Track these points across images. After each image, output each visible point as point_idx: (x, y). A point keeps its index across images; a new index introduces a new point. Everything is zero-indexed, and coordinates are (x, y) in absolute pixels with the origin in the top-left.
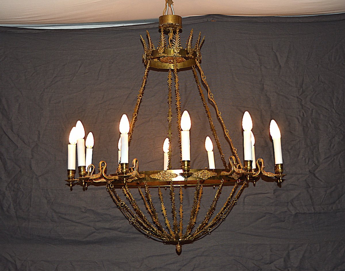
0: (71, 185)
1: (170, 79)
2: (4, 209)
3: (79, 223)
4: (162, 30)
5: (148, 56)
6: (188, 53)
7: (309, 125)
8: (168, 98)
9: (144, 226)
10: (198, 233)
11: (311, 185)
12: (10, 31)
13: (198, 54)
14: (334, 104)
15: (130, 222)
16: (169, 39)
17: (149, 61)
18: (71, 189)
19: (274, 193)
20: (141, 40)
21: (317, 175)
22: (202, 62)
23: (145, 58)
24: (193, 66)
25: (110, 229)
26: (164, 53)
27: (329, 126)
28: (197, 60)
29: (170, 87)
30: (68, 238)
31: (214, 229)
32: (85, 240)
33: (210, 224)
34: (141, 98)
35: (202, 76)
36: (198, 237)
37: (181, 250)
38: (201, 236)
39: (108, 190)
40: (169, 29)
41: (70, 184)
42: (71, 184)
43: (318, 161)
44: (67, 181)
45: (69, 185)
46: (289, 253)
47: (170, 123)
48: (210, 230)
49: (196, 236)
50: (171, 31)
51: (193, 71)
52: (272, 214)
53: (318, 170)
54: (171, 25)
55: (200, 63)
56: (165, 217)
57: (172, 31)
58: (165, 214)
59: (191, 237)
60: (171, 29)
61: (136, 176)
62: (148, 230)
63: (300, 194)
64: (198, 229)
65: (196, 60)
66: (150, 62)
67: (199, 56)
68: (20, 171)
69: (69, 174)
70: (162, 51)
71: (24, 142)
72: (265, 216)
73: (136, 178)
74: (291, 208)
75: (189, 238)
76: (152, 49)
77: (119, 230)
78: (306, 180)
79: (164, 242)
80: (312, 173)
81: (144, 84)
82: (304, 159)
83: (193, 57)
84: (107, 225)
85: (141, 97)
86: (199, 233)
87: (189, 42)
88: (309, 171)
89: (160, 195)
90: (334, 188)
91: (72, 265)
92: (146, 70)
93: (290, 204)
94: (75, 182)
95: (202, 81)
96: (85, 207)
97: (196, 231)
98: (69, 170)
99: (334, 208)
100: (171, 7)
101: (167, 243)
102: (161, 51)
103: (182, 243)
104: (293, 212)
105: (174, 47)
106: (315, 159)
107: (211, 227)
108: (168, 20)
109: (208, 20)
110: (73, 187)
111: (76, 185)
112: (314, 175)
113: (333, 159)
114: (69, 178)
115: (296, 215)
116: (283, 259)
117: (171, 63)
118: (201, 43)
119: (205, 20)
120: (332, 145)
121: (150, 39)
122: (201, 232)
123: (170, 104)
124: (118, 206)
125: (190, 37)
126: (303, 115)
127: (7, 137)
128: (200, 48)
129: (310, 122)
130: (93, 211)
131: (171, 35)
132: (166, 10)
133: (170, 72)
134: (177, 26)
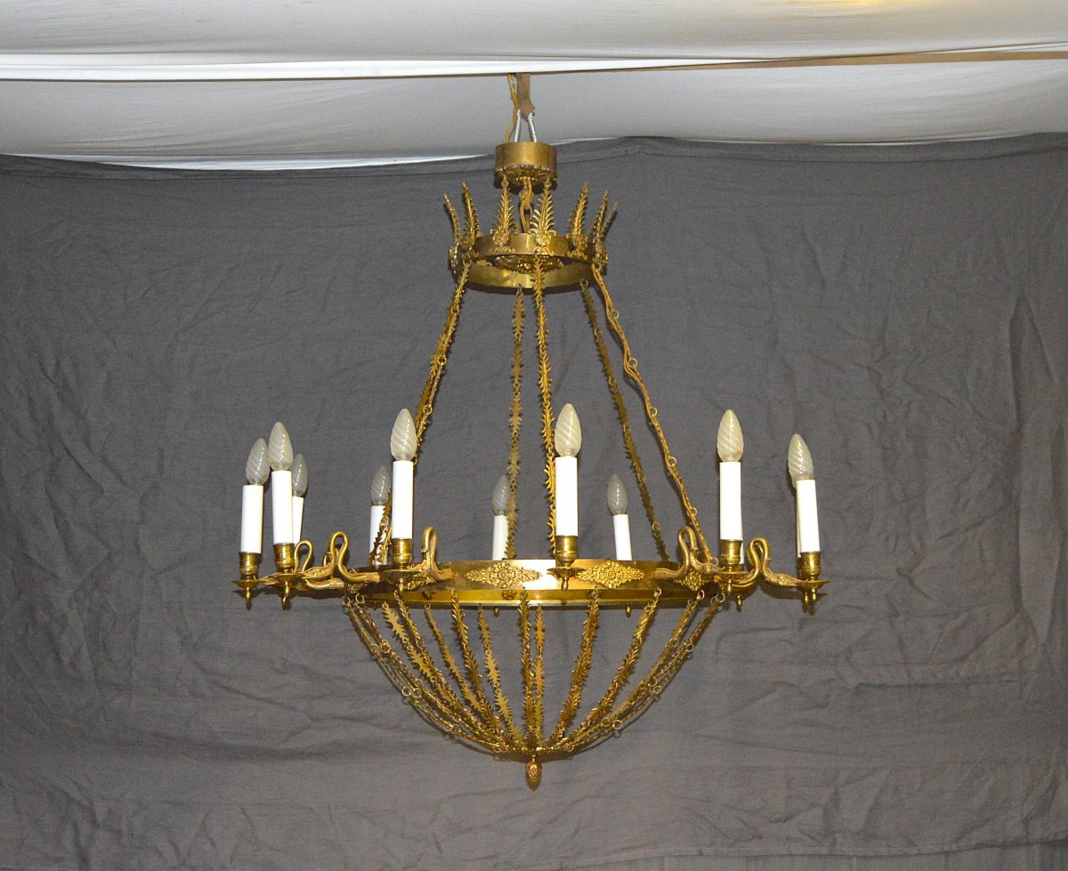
0: (248, 595)
1: (518, 315)
2: (63, 658)
3: (266, 700)
4: (505, 183)
5: (464, 252)
6: (572, 248)
7: (899, 444)
8: (513, 366)
9: (440, 711)
10: (587, 733)
11: (901, 609)
12: (85, 174)
13: (600, 251)
14: (971, 388)
15: (404, 697)
16: (522, 209)
17: (466, 266)
18: (249, 606)
19: (801, 627)
20: (445, 206)
21: (918, 582)
22: (609, 272)
23: (455, 257)
24: (584, 283)
25: (352, 719)
26: (508, 244)
27: (955, 447)
28: (597, 267)
29: (518, 335)
30: (233, 742)
31: (627, 722)
32: (281, 747)
33: (620, 708)
34: (444, 366)
35: (608, 310)
36: (586, 744)
37: (539, 775)
38: (595, 740)
39: (347, 610)
40: (521, 182)
41: (245, 591)
42: (249, 589)
43: (922, 545)
44: (237, 583)
45: (243, 594)
46: (836, 793)
47: (515, 434)
48: (617, 724)
49: (580, 741)
50: (528, 185)
51: (583, 296)
52: (792, 685)
53: (921, 567)
54: (527, 170)
55: (604, 273)
56: (495, 689)
57: (530, 186)
58: (495, 681)
59: (568, 742)
60: (527, 180)
61: (430, 574)
62: (453, 722)
63: (870, 632)
64: (587, 721)
65: (593, 266)
66: (469, 268)
67: (601, 255)
68: (109, 557)
69: (242, 564)
70: (504, 239)
71: (119, 478)
72: (773, 691)
73: (429, 580)
74: (845, 671)
75: (561, 745)
76: (476, 233)
77: (375, 721)
78: (887, 595)
79: (494, 755)
80: (906, 575)
81: (451, 327)
82: (883, 536)
83: (586, 258)
84: (342, 708)
85: (444, 361)
86: (589, 731)
87: (575, 216)
88: (898, 571)
89: (484, 629)
90: (963, 617)
91: (245, 814)
92: (459, 291)
93: (842, 660)
94: (259, 587)
95: (608, 323)
96: (282, 658)
97: (581, 727)
98: (242, 555)
99: (962, 674)
100: (527, 121)
101: (503, 756)
102: (500, 239)
103: (542, 759)
104: (852, 683)
105: (536, 231)
106: (913, 537)
107: (622, 716)
108: (519, 155)
109: (626, 151)
110: (254, 601)
111: (262, 594)
112: (912, 582)
113: (961, 539)
114: (244, 576)
115: (860, 690)
116: (820, 811)
117: (523, 273)
118: (607, 220)
119: (621, 150)
120: (962, 500)
121: (472, 207)
122: (596, 730)
123: (516, 381)
124: (372, 654)
125: (579, 202)
126: (885, 416)
127: (72, 464)
128: (605, 234)
129: (903, 437)
130: (305, 668)
131: (527, 196)
132: (515, 128)
133: (519, 294)
134: (544, 172)
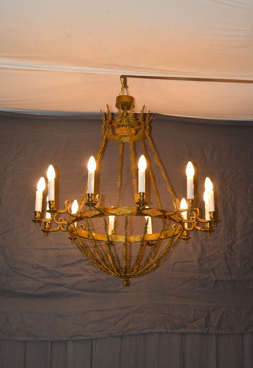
3: (31, 278)
6: (140, 125)
7: (228, 208)
11: (229, 257)
14: (249, 192)
19: (199, 262)
21: (234, 249)
25: (58, 285)
27: (244, 209)
30: (19, 291)
32: (35, 293)
43: (235, 238)
46: (209, 314)
52: (196, 279)
53: (235, 245)
63: (219, 264)
65: (145, 131)
69: (36, 214)
72: (190, 281)
74: (212, 276)
77: (65, 286)
78: (224, 253)
80: (230, 247)
82: (223, 235)
84: (55, 281)
88: (228, 245)
90: (247, 261)
93: (211, 272)
96: (37, 264)
99: (247, 278)
104: (214, 279)
106: (233, 236)
112: (232, 249)
113: (247, 237)
115: (216, 282)
116: (204, 319)
120: (247, 225)
126: (224, 199)
129: (230, 206)
130: (43, 268)
